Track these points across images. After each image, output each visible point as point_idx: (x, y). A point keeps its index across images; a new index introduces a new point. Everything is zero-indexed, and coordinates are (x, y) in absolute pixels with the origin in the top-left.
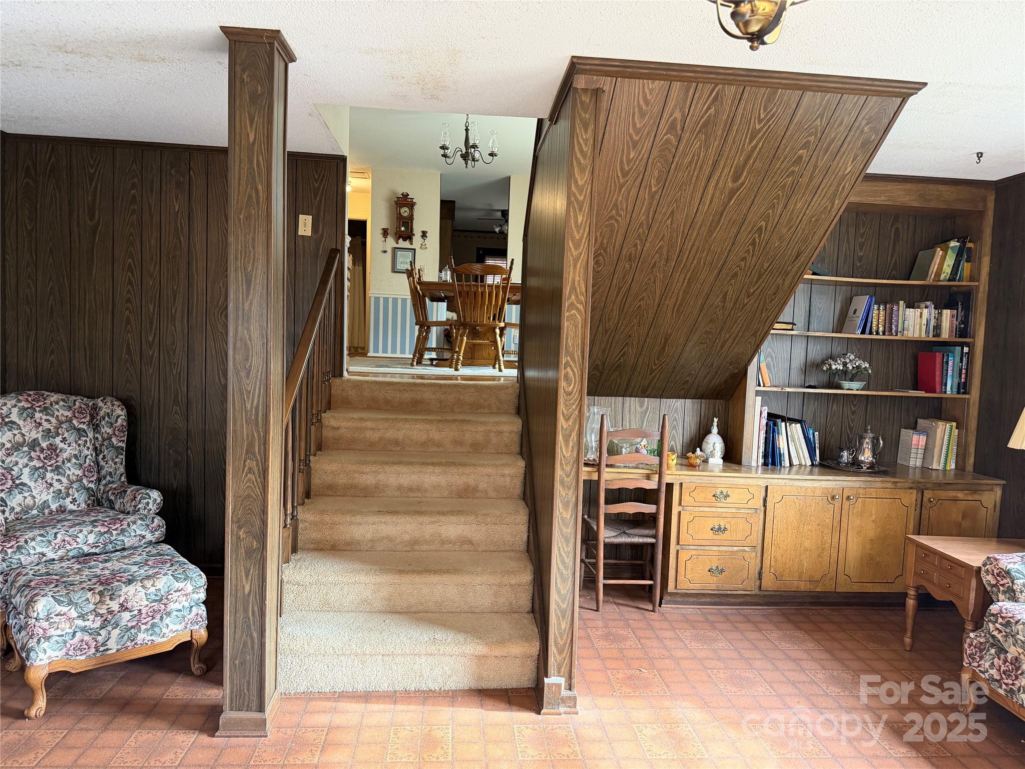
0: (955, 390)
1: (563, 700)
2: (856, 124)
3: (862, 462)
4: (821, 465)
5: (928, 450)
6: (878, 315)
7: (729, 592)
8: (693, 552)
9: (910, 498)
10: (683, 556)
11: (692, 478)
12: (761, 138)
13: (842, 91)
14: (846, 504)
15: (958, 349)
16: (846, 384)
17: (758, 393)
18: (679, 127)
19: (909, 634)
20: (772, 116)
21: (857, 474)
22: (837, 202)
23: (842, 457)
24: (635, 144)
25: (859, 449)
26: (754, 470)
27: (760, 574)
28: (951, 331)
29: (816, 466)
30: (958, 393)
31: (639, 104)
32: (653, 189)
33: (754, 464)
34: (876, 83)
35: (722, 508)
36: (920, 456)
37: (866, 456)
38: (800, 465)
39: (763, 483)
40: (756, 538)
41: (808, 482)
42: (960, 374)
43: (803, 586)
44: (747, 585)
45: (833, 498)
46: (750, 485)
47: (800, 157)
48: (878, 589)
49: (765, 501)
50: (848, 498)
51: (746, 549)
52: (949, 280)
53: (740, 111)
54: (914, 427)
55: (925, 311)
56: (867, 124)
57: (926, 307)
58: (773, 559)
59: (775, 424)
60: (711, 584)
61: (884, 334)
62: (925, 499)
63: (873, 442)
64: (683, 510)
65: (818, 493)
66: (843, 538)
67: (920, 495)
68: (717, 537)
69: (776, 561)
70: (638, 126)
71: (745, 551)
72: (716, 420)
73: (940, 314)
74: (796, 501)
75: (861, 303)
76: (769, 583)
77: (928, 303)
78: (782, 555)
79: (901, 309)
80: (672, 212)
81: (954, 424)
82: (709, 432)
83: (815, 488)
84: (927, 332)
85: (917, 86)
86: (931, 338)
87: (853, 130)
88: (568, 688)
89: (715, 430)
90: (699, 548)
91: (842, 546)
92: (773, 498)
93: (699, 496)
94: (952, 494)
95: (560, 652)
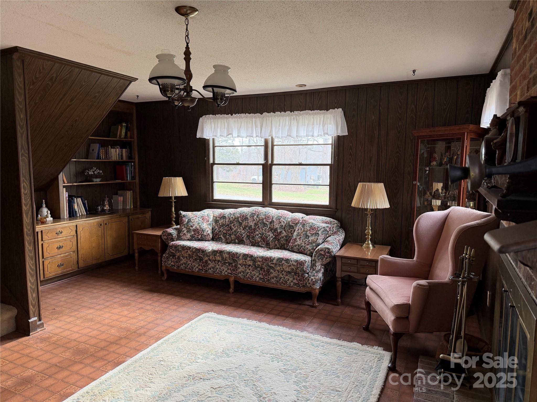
0: (131, 179)
1: (39, 326)
2: (115, 87)
3: (106, 210)
4: (90, 214)
5: (124, 202)
6: (102, 151)
7: (66, 273)
8: (50, 260)
9: (125, 220)
10: (46, 263)
11: (46, 227)
12: (84, 88)
13: (113, 77)
14: (105, 226)
15: (130, 163)
16: (95, 180)
17: (64, 187)
18: (54, 80)
19: (137, 266)
20: (89, 81)
21: (105, 214)
22: (105, 112)
23: (98, 209)
24: (34, 83)
25: (104, 205)
26: (66, 220)
27: (78, 262)
28: (126, 157)
29: (88, 214)
30: (132, 180)
31: (40, 69)
32: (37, 101)
33: (66, 217)
34: (125, 76)
35: (61, 238)
36: (122, 205)
37: (107, 207)
38: (82, 215)
39: (75, 224)
40: (74, 248)
41: (91, 220)
42: (132, 174)
43: (94, 262)
44: (72, 268)
45: (101, 225)
46: (70, 226)
47: (96, 96)
48: (119, 256)
49: (76, 231)
50: (106, 224)
51: (71, 253)
52: (124, 138)
53: (78, 77)
54: (117, 194)
55: (117, 150)
56: (119, 88)
57: (118, 148)
58: (82, 254)
59: (72, 199)
60: (59, 271)
61: (105, 159)
62: (130, 219)
63: (108, 201)
64: (44, 242)
65: (95, 224)
66: (106, 239)
67: (128, 218)
68: (59, 251)
69: (83, 254)
70: (37, 76)
71: (71, 254)
72: (44, 201)
73: (122, 151)
74: (88, 229)
75: (96, 147)
76: (81, 264)
77: (118, 147)
78: (85, 252)
79: (109, 149)
80: (43, 111)
81: (132, 191)
82: (42, 207)
83: (94, 222)
84: (119, 158)
85: (135, 79)
86: (121, 160)
87: (114, 89)
88: (39, 320)
89: (44, 206)
90: (53, 257)
91: (106, 243)
92: (80, 229)
93: (50, 235)
94: (137, 216)
95: (34, 307)
